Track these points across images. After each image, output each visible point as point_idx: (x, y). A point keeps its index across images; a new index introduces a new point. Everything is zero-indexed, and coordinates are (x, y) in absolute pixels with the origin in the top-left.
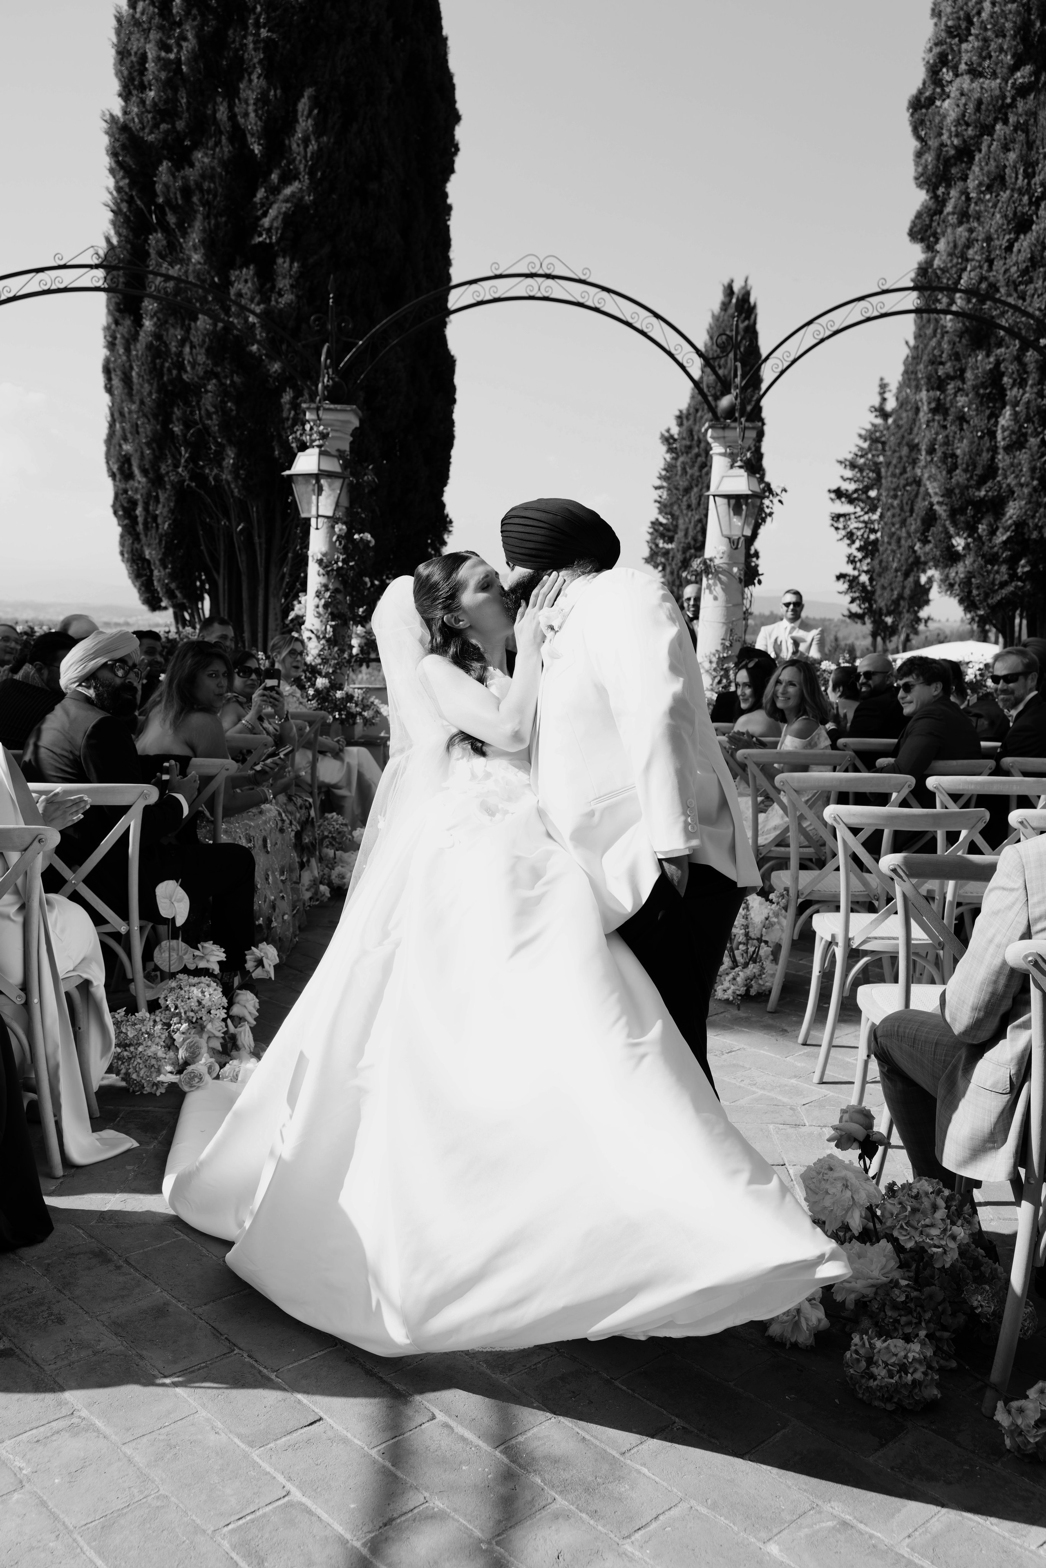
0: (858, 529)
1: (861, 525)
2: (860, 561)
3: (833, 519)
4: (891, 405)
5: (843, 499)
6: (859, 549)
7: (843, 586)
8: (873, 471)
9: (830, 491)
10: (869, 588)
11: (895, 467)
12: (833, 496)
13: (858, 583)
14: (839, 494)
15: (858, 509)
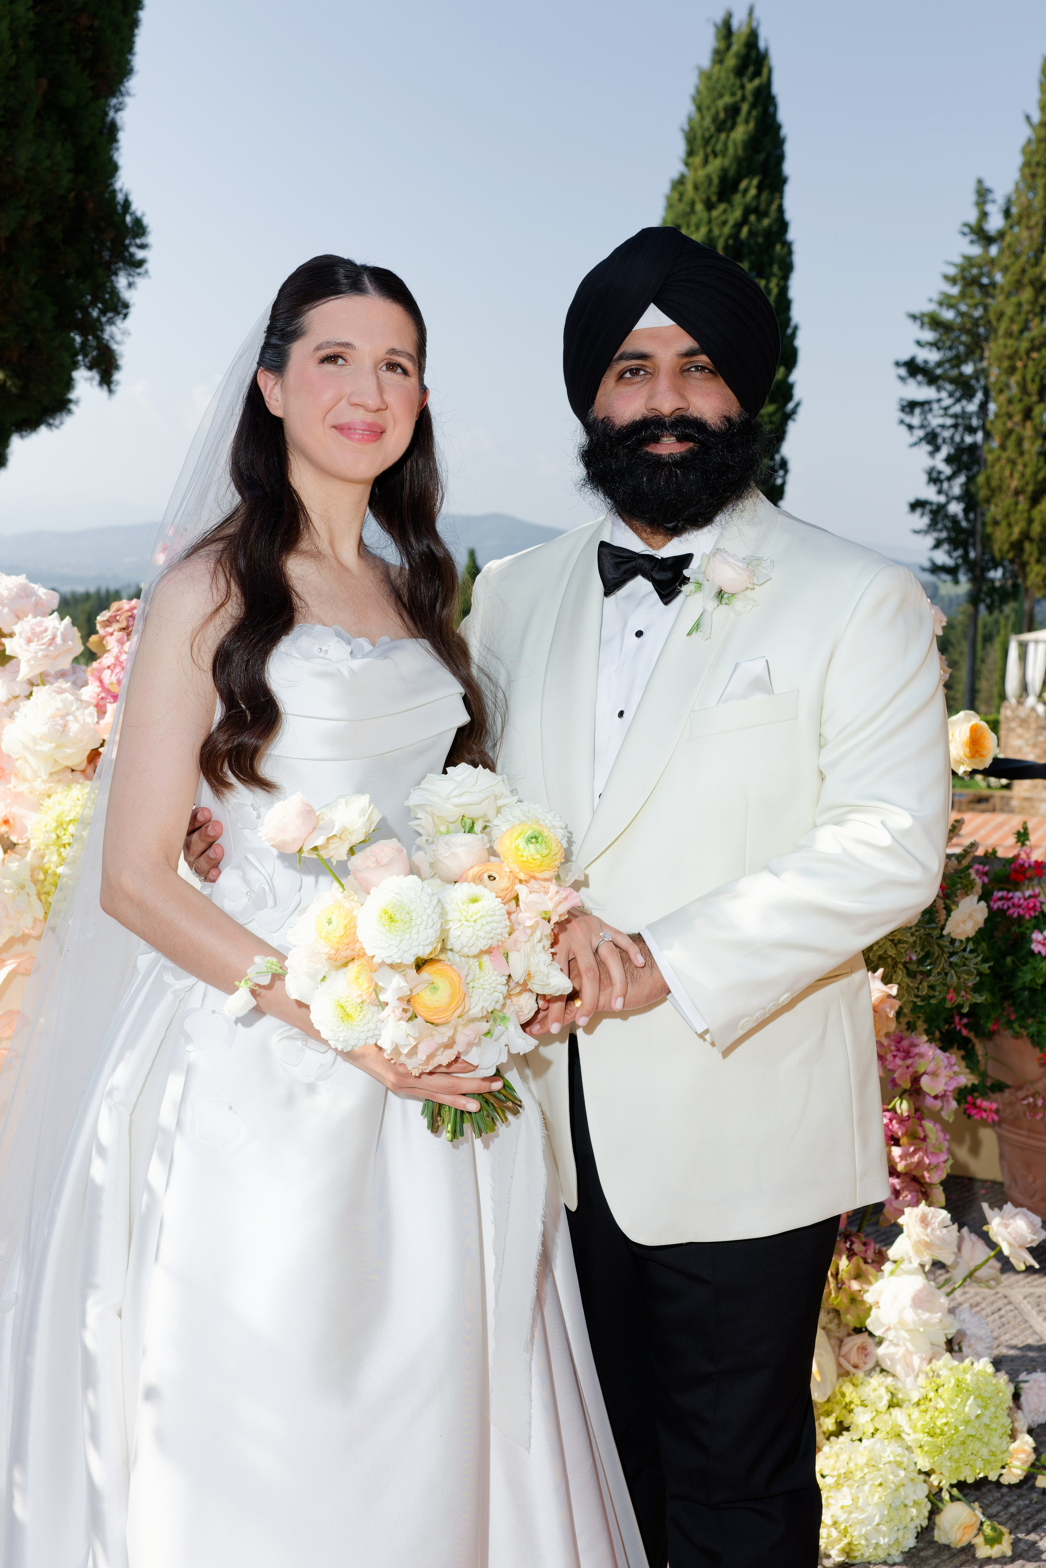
0: (943, 426)
1: (949, 421)
2: (949, 479)
3: (903, 409)
4: (995, 223)
5: (920, 377)
6: (949, 460)
7: (922, 521)
8: (968, 332)
9: (898, 364)
10: (964, 524)
11: (1012, 320)
12: (903, 372)
13: (946, 516)
14: (913, 368)
15: (944, 395)
